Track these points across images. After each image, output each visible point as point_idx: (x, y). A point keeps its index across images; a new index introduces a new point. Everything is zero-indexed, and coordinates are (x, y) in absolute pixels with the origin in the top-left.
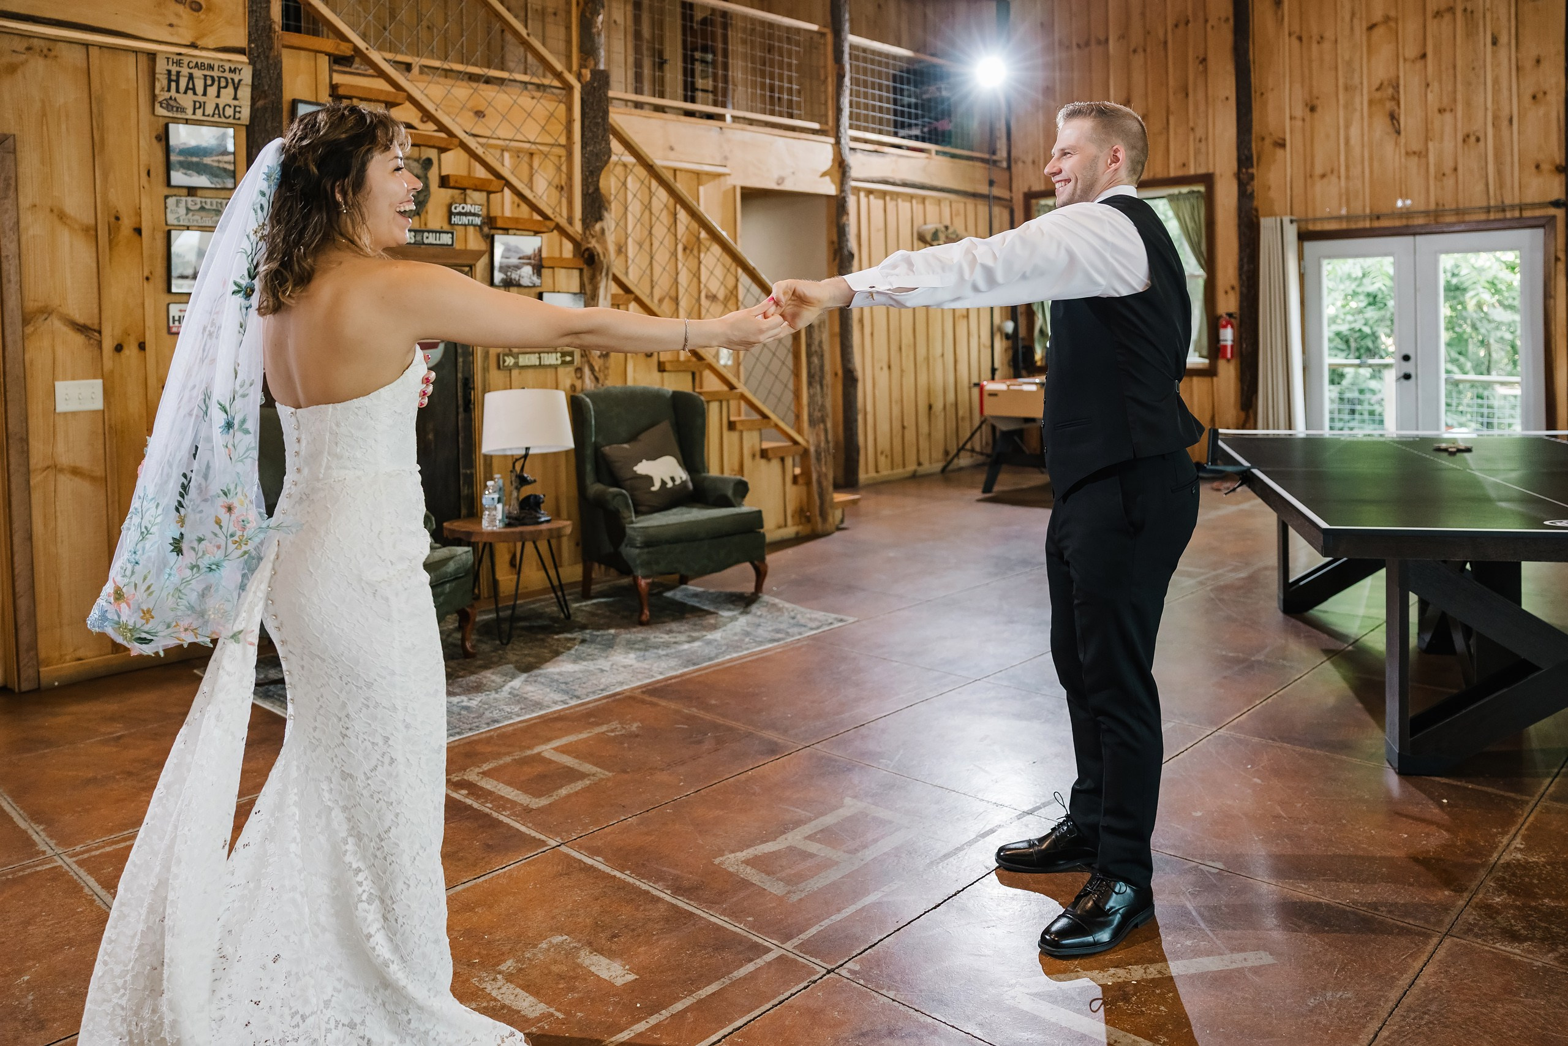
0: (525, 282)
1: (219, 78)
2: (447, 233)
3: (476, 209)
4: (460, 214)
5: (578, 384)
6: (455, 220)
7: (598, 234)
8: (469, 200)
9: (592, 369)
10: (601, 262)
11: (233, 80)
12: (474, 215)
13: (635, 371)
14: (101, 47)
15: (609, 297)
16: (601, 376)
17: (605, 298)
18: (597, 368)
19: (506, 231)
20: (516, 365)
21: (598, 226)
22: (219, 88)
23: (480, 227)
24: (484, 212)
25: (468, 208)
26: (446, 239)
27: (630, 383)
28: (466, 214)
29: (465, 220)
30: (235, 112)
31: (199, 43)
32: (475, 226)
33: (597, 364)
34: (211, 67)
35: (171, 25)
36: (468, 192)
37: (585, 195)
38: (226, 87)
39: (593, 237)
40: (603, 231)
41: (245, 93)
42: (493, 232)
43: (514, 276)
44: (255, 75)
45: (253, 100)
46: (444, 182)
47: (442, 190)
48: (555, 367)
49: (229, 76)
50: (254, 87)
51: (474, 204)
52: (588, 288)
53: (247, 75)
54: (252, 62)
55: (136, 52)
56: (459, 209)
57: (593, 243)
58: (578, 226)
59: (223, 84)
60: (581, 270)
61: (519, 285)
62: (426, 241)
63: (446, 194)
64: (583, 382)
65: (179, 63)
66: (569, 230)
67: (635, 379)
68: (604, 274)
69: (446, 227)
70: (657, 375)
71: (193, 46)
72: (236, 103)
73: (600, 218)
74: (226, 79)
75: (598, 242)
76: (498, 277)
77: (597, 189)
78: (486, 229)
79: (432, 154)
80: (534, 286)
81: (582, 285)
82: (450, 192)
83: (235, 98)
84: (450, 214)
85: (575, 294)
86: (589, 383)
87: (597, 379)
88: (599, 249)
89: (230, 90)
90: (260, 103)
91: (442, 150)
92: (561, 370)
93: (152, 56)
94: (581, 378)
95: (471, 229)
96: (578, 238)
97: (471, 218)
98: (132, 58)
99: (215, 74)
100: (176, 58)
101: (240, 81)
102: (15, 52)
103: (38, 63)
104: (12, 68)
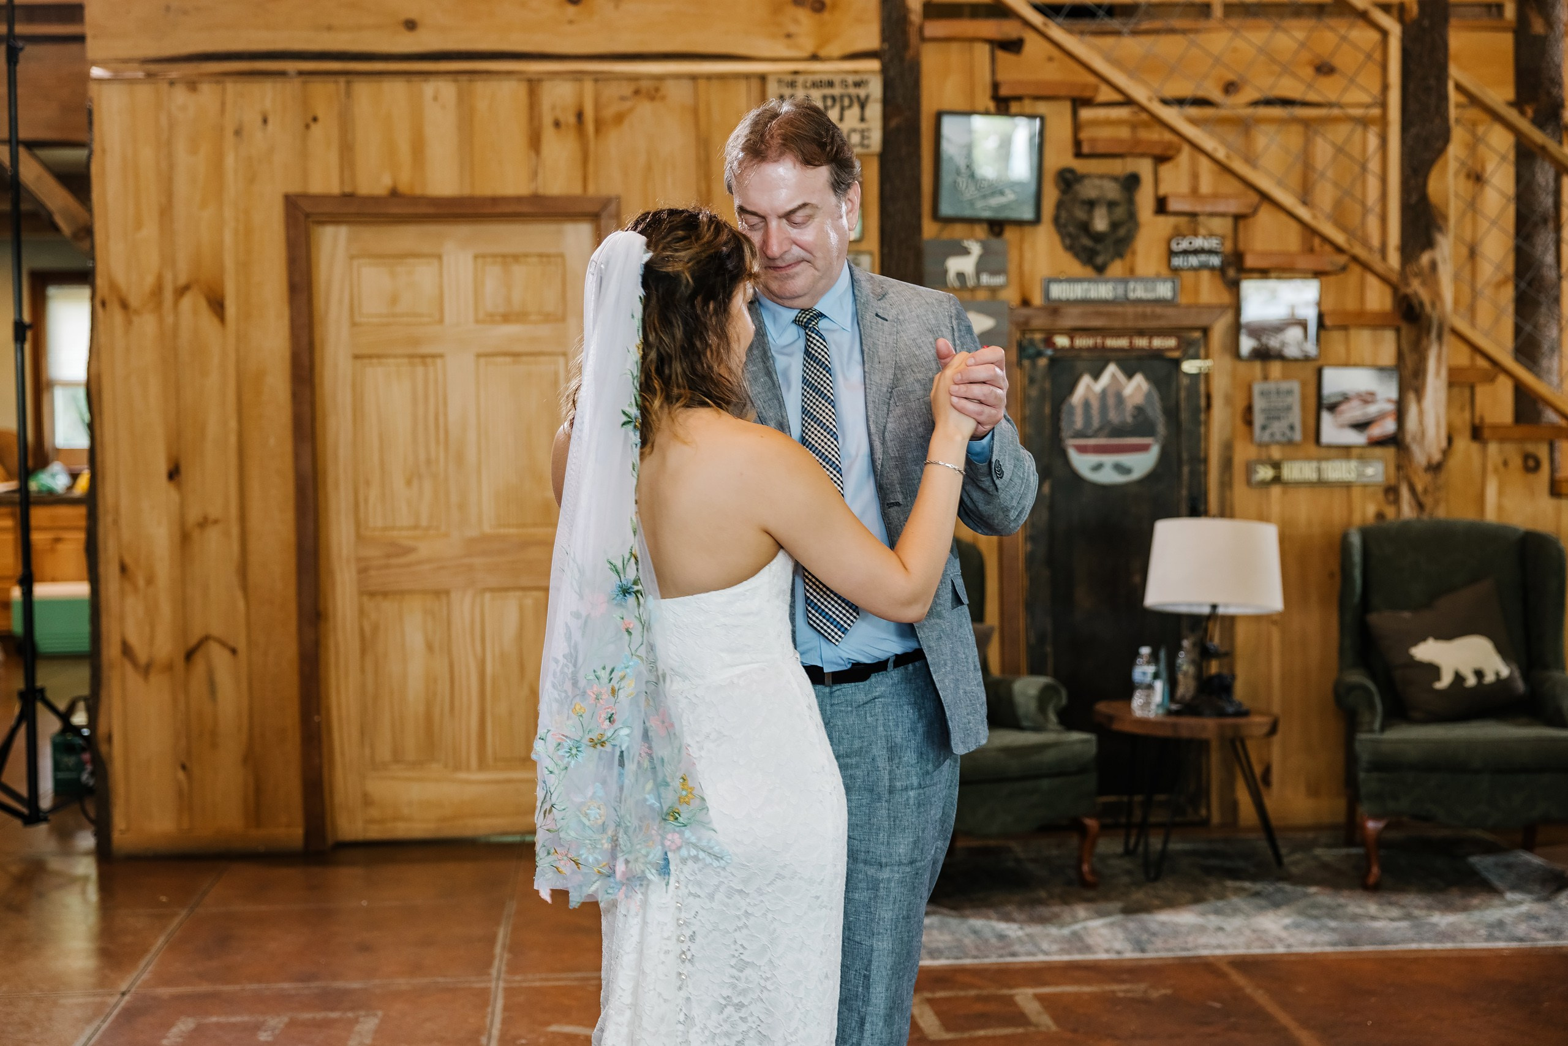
0: (1291, 351)
1: (842, 97)
2: (1165, 280)
3: (1213, 243)
4: (1186, 253)
5: (1390, 512)
6: (1177, 261)
7: (1427, 270)
8: (1202, 231)
9: (1412, 489)
10: (1429, 319)
11: (858, 97)
12: (1211, 252)
13: (1501, 493)
14: (709, 77)
15: (1444, 373)
16: (1428, 501)
17: (1438, 373)
18: (1419, 488)
19: (1264, 273)
20: (1277, 480)
21: (1425, 258)
22: (842, 109)
23: (1222, 270)
24: (1228, 246)
25: (1199, 243)
26: (1164, 290)
27: (1491, 515)
28: (1196, 252)
29: (1194, 261)
30: (863, 137)
31: (823, 53)
32: (1212, 269)
33: (1421, 481)
34: (831, 84)
35: (789, 36)
36: (1201, 219)
37: (1407, 209)
38: (850, 106)
39: (1416, 275)
40: (1434, 265)
41: (875, 111)
42: (1243, 275)
43: (1274, 343)
44: (887, 86)
45: (886, 117)
46: (1161, 206)
47: (1161, 220)
48: (1347, 486)
49: (853, 91)
50: (886, 101)
51: (1211, 235)
52: (1410, 360)
53: (875, 88)
54: (884, 71)
55: (747, 76)
56: (1184, 245)
57: (1416, 287)
58: (1394, 259)
59: (846, 102)
60: (1398, 330)
61: (1280, 357)
62: (1132, 295)
63: (1165, 224)
64: (1399, 510)
65: (792, 85)
66: (1379, 266)
67: (1500, 508)
68: (1434, 334)
69: (1164, 271)
70: (1546, 503)
71: (814, 58)
72: (863, 126)
73: (1429, 244)
74: (850, 97)
75: (1424, 283)
76: (1247, 344)
77: (1424, 197)
78: (1231, 273)
79: (1144, 168)
80: (1307, 359)
81: (1400, 355)
82: (1171, 221)
83: (862, 119)
84: (1171, 253)
85: (1381, 369)
86: (1407, 511)
87: (1420, 506)
88: (1424, 295)
89: (855, 110)
90: (894, 123)
91: (1161, 159)
92: (1356, 493)
93: (763, 78)
94: (1397, 501)
95: (1205, 275)
96: (1394, 278)
97: (1203, 258)
98: (743, 85)
99: (837, 91)
100: (789, 78)
101: (867, 97)
102: (623, 98)
103: (645, 109)
104: (619, 118)
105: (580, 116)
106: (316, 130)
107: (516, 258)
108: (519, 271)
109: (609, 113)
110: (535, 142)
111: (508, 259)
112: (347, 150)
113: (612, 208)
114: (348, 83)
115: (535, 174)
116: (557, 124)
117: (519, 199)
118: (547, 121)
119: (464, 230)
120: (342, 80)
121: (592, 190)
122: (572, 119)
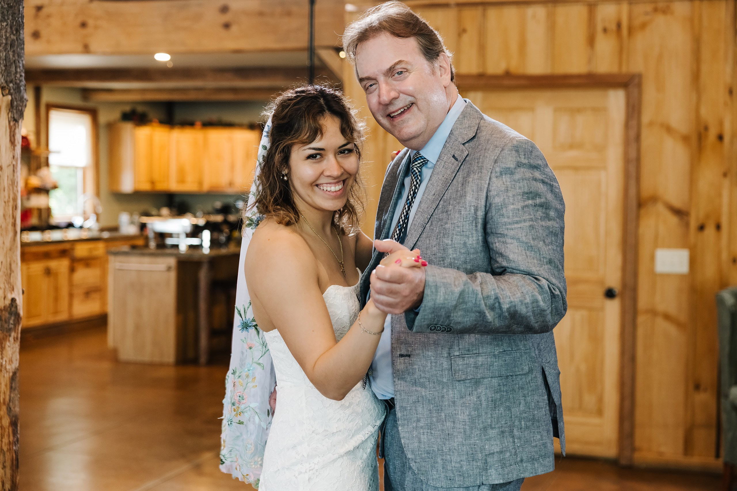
102: (646, 13)
103: (660, 20)
104: (644, 26)
105: (619, 25)
106: (466, 37)
107: (579, 110)
108: (580, 119)
109: (637, 22)
110: (591, 41)
111: (574, 111)
112: (482, 48)
113: (636, 81)
114: (484, 10)
115: (590, 60)
116: (605, 30)
117: (579, 76)
118: (599, 28)
119: (548, 95)
120: (480, 9)
121: (624, 70)
122: (614, 27)
